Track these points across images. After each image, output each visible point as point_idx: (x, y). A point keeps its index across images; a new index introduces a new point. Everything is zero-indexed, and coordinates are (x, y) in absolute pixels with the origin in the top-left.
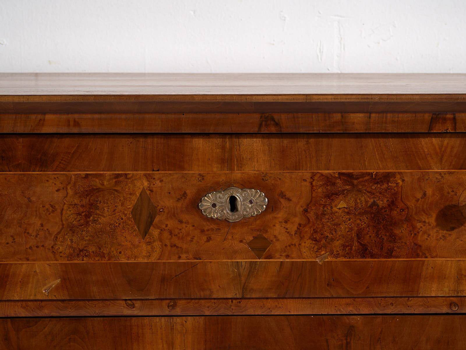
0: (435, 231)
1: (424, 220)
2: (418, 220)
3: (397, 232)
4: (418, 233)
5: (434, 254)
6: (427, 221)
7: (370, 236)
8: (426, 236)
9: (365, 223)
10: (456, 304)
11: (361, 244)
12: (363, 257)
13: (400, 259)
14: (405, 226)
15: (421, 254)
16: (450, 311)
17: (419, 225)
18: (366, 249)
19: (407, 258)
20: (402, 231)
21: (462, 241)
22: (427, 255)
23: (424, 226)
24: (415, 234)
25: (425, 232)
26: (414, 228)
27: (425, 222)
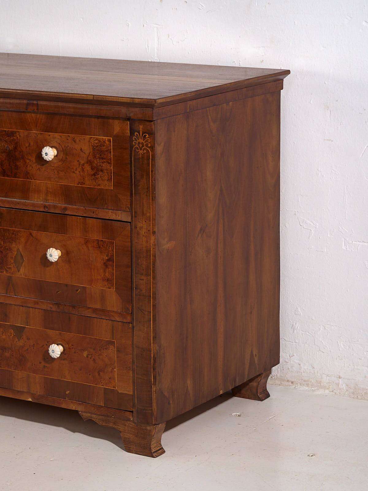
0: (35, 165)
1: (30, 158)
2: (27, 158)
3: (18, 164)
4: (28, 165)
5: (35, 178)
6: (31, 159)
7: (6, 165)
8: (31, 168)
9: (4, 158)
10: (47, 207)
11: (2, 169)
12: (4, 176)
13: (20, 179)
14: (22, 161)
15: (29, 177)
16: (44, 211)
17: (28, 161)
18: (5, 172)
19: (23, 179)
20: (20, 163)
21: (47, 172)
22: (32, 178)
23: (30, 162)
24: (26, 166)
25: (30, 166)
26: (26, 162)
27: (30, 160)
